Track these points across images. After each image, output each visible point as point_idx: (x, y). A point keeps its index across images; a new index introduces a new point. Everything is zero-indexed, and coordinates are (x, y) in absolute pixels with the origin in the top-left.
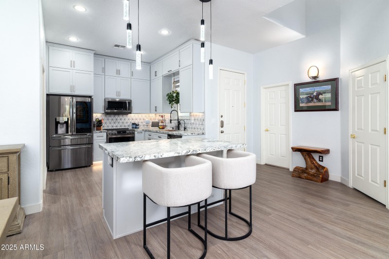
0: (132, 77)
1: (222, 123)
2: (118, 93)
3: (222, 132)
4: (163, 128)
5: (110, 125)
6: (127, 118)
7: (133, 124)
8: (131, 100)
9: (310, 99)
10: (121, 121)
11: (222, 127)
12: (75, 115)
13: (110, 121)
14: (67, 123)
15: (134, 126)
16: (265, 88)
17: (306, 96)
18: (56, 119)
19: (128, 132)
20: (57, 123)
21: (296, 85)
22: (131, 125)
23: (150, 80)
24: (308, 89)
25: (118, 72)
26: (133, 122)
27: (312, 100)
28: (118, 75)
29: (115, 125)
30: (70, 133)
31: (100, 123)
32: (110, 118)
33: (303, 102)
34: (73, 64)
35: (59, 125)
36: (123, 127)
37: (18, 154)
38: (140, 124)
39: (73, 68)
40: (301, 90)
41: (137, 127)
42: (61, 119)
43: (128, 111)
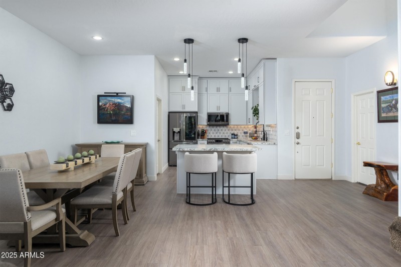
1: (298, 134)
2: (218, 108)
3: (298, 143)
4: (256, 139)
5: (213, 135)
6: (227, 129)
7: (232, 134)
8: (229, 114)
9: (390, 108)
10: (222, 132)
11: (298, 138)
12: (184, 127)
13: (213, 131)
14: (179, 132)
15: (233, 136)
16: (357, 95)
17: (387, 105)
18: (173, 129)
19: (223, 140)
20: (174, 132)
21: (379, 92)
22: (231, 135)
24: (388, 97)
25: (218, 90)
26: (232, 132)
27: (392, 110)
29: (217, 135)
30: (181, 140)
32: (213, 129)
33: (384, 112)
34: (184, 89)
35: (175, 134)
36: (220, 137)
37: (144, 147)
38: (239, 134)
39: (184, 92)
40: (383, 98)
41: (236, 137)
42: (176, 130)
43: (225, 123)
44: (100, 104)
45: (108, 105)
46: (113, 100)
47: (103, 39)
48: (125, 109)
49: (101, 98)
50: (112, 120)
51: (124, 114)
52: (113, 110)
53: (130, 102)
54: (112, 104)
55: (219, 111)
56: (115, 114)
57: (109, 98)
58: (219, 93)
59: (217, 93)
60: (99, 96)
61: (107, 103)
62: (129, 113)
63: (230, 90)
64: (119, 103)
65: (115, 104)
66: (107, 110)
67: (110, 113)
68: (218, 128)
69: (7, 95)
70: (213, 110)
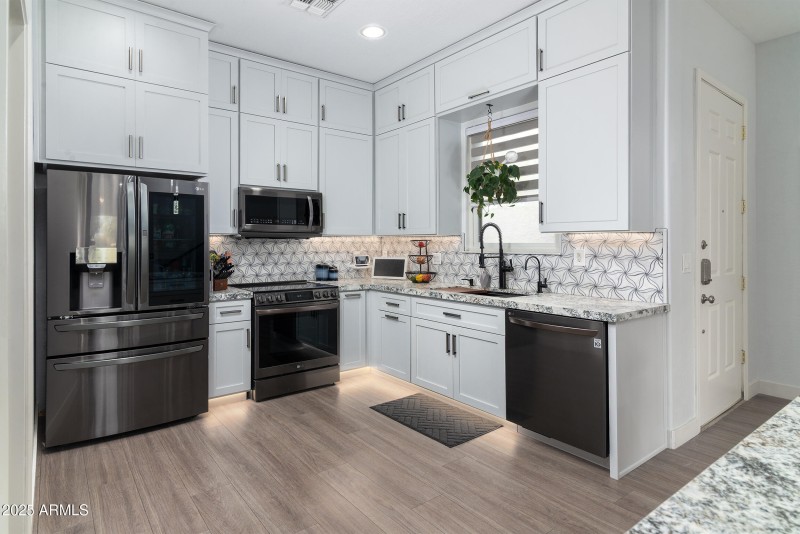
0: (322, 123)
1: (706, 266)
2: (282, 171)
3: (707, 300)
4: (425, 281)
5: (250, 272)
6: (300, 249)
8: (320, 194)
10: (282, 260)
11: (706, 281)
13: (250, 258)
14: (114, 270)
15: (324, 273)
18: (73, 255)
19: (317, 293)
20: (77, 271)
22: (312, 269)
23: (374, 135)
25: (281, 106)
26: (317, 260)
28: (280, 115)
29: (264, 272)
30: (127, 306)
31: (224, 267)
32: (250, 250)
34: (135, 62)
35: (85, 277)
38: (339, 265)
39: (135, 73)
43: (311, 227)
55: (282, 185)
58: (284, 117)
59: (277, 117)
63: (321, 111)
68: (270, 245)
70: (261, 179)
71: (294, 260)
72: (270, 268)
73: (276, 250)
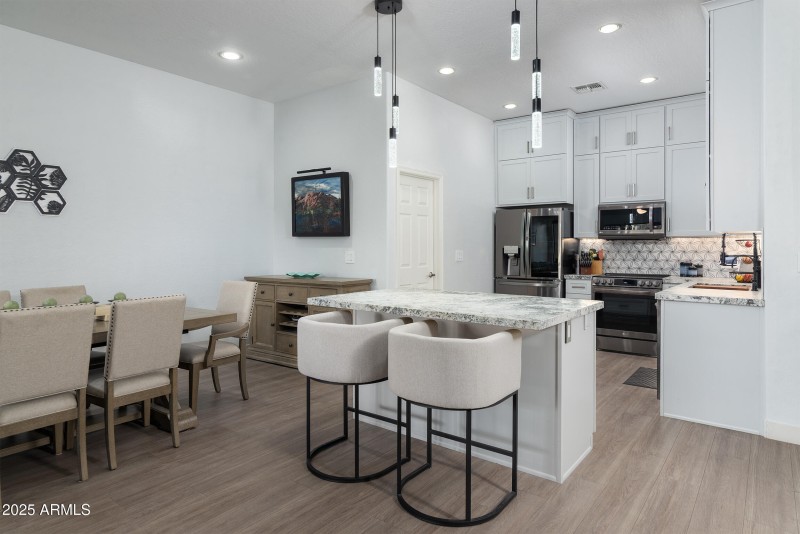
0: (669, 142)
2: (632, 189)
4: (746, 281)
6: (667, 249)
7: (682, 264)
8: (664, 204)
10: (650, 257)
12: (527, 243)
13: (624, 255)
14: (517, 256)
18: (503, 249)
20: (506, 257)
22: (679, 266)
25: (631, 138)
26: (684, 259)
29: (634, 266)
35: (509, 260)
36: (634, 272)
38: (706, 265)
39: (530, 155)
41: (695, 273)
42: (511, 250)
44: (296, 196)
45: (307, 197)
46: (314, 185)
47: (242, 57)
48: (332, 204)
49: (297, 183)
50: (313, 228)
51: (331, 215)
52: (314, 208)
53: (339, 188)
54: (312, 194)
55: (633, 199)
56: (319, 216)
57: (308, 183)
58: (634, 147)
59: (630, 147)
60: (294, 180)
61: (305, 194)
62: (339, 213)
63: (668, 132)
64: (323, 192)
65: (317, 194)
66: (305, 209)
67: (310, 215)
68: (639, 246)
69: (45, 187)
70: (616, 197)
71: (661, 257)
72: (640, 263)
73: (645, 249)
